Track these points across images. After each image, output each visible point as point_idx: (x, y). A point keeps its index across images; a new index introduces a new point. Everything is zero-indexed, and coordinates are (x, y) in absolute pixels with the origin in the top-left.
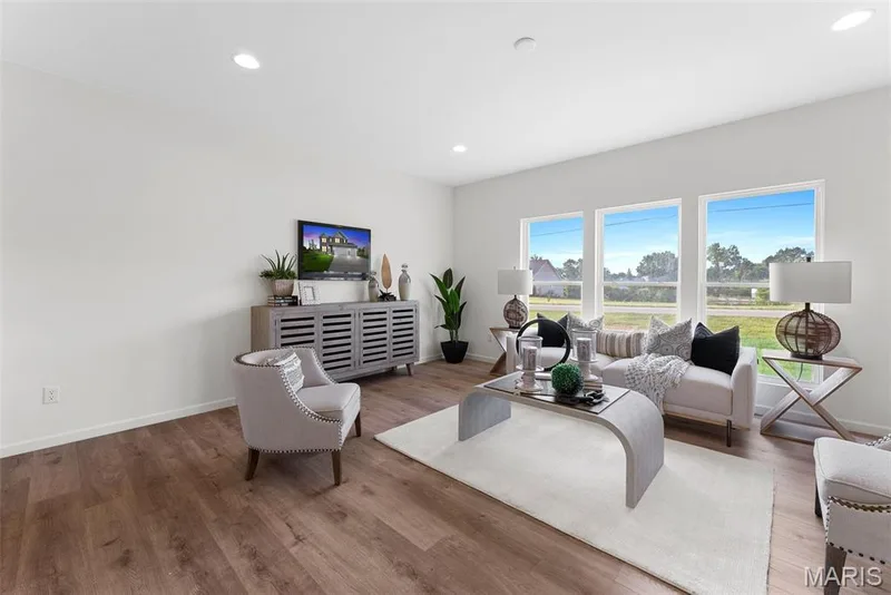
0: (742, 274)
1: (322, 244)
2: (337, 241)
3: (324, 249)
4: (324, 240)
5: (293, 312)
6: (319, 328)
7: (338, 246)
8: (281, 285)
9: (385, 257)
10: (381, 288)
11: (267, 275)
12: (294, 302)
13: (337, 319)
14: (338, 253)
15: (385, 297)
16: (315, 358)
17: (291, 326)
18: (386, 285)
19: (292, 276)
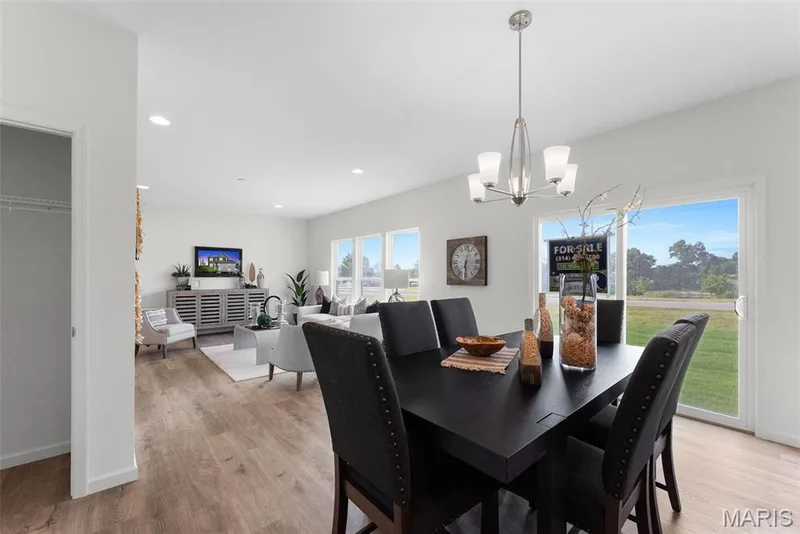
0: (708, 268)
1: (209, 262)
2: (221, 259)
3: (211, 265)
4: (211, 260)
5: (187, 293)
6: (198, 302)
7: (221, 262)
8: (182, 280)
9: (252, 265)
10: (248, 282)
11: (174, 275)
12: (188, 288)
13: (211, 298)
15: (248, 286)
16: (175, 312)
17: (182, 300)
18: (252, 280)
19: (188, 275)
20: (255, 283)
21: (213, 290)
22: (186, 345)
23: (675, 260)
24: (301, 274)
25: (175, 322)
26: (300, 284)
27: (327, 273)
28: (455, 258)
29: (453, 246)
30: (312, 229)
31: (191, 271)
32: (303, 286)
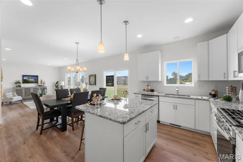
1: (27, 78)
2: (30, 78)
6: (23, 90)
8: (18, 84)
9: (42, 80)
10: (40, 84)
11: (16, 83)
12: (20, 87)
13: (28, 89)
14: (30, 80)
15: (40, 86)
16: (15, 93)
17: (18, 90)
18: (42, 84)
19: (20, 83)
20: (42, 85)
21: (28, 87)
22: (19, 102)
23: (173, 77)
24: (57, 82)
25: (15, 96)
26: (57, 85)
27: (64, 82)
28: (90, 79)
29: (90, 76)
30: (61, 70)
31: (21, 82)
32: (58, 86)
